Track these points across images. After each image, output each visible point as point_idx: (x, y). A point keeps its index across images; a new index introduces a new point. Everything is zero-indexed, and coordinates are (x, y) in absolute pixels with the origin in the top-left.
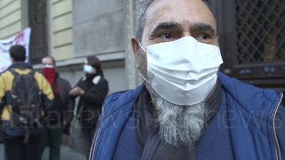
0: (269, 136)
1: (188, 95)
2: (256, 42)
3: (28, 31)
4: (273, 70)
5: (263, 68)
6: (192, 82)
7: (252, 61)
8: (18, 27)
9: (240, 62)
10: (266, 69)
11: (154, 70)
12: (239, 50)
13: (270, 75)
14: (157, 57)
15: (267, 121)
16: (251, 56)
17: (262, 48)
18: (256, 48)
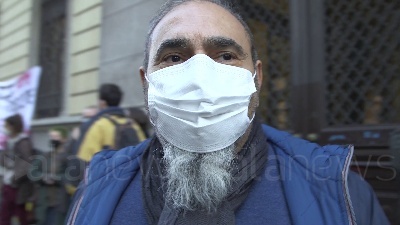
0: (340, 201)
1: (202, 134)
2: (354, 96)
3: (36, 72)
4: (376, 136)
5: (361, 133)
6: (206, 115)
7: (347, 123)
8: (22, 66)
9: (331, 124)
10: (367, 135)
11: (156, 104)
12: (330, 106)
13: (372, 144)
14: (161, 86)
15: (337, 181)
16: (346, 115)
17: (361, 105)
18: (353, 105)
